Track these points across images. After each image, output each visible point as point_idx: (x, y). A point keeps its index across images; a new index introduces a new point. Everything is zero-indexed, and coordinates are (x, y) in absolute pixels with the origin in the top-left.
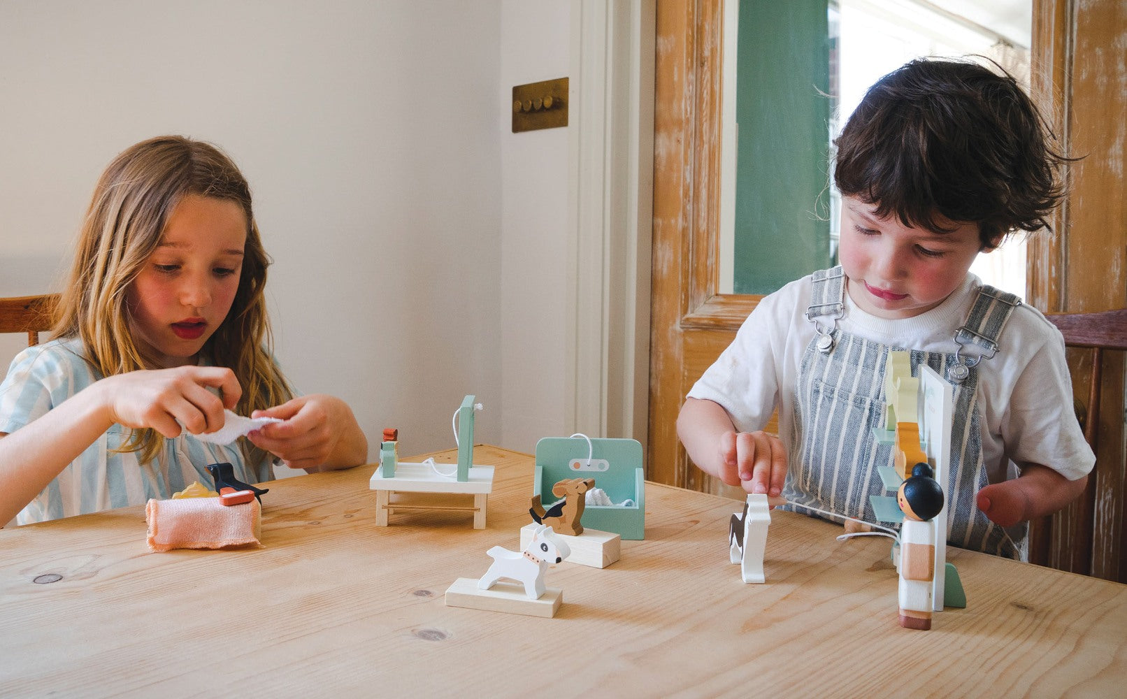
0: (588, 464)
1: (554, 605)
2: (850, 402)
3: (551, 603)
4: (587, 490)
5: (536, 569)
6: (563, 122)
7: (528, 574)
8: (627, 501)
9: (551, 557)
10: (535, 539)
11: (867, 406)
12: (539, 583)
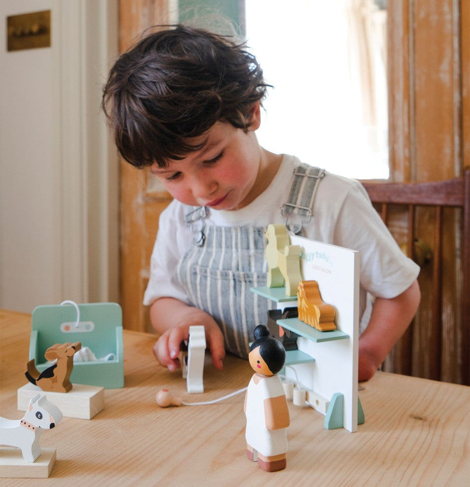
0: (76, 326)
1: (49, 466)
2: (219, 277)
3: (46, 464)
4: (75, 352)
5: (31, 436)
6: (47, 44)
7: (25, 441)
8: (109, 355)
9: (45, 423)
10: (31, 408)
11: (231, 277)
12: (35, 447)
